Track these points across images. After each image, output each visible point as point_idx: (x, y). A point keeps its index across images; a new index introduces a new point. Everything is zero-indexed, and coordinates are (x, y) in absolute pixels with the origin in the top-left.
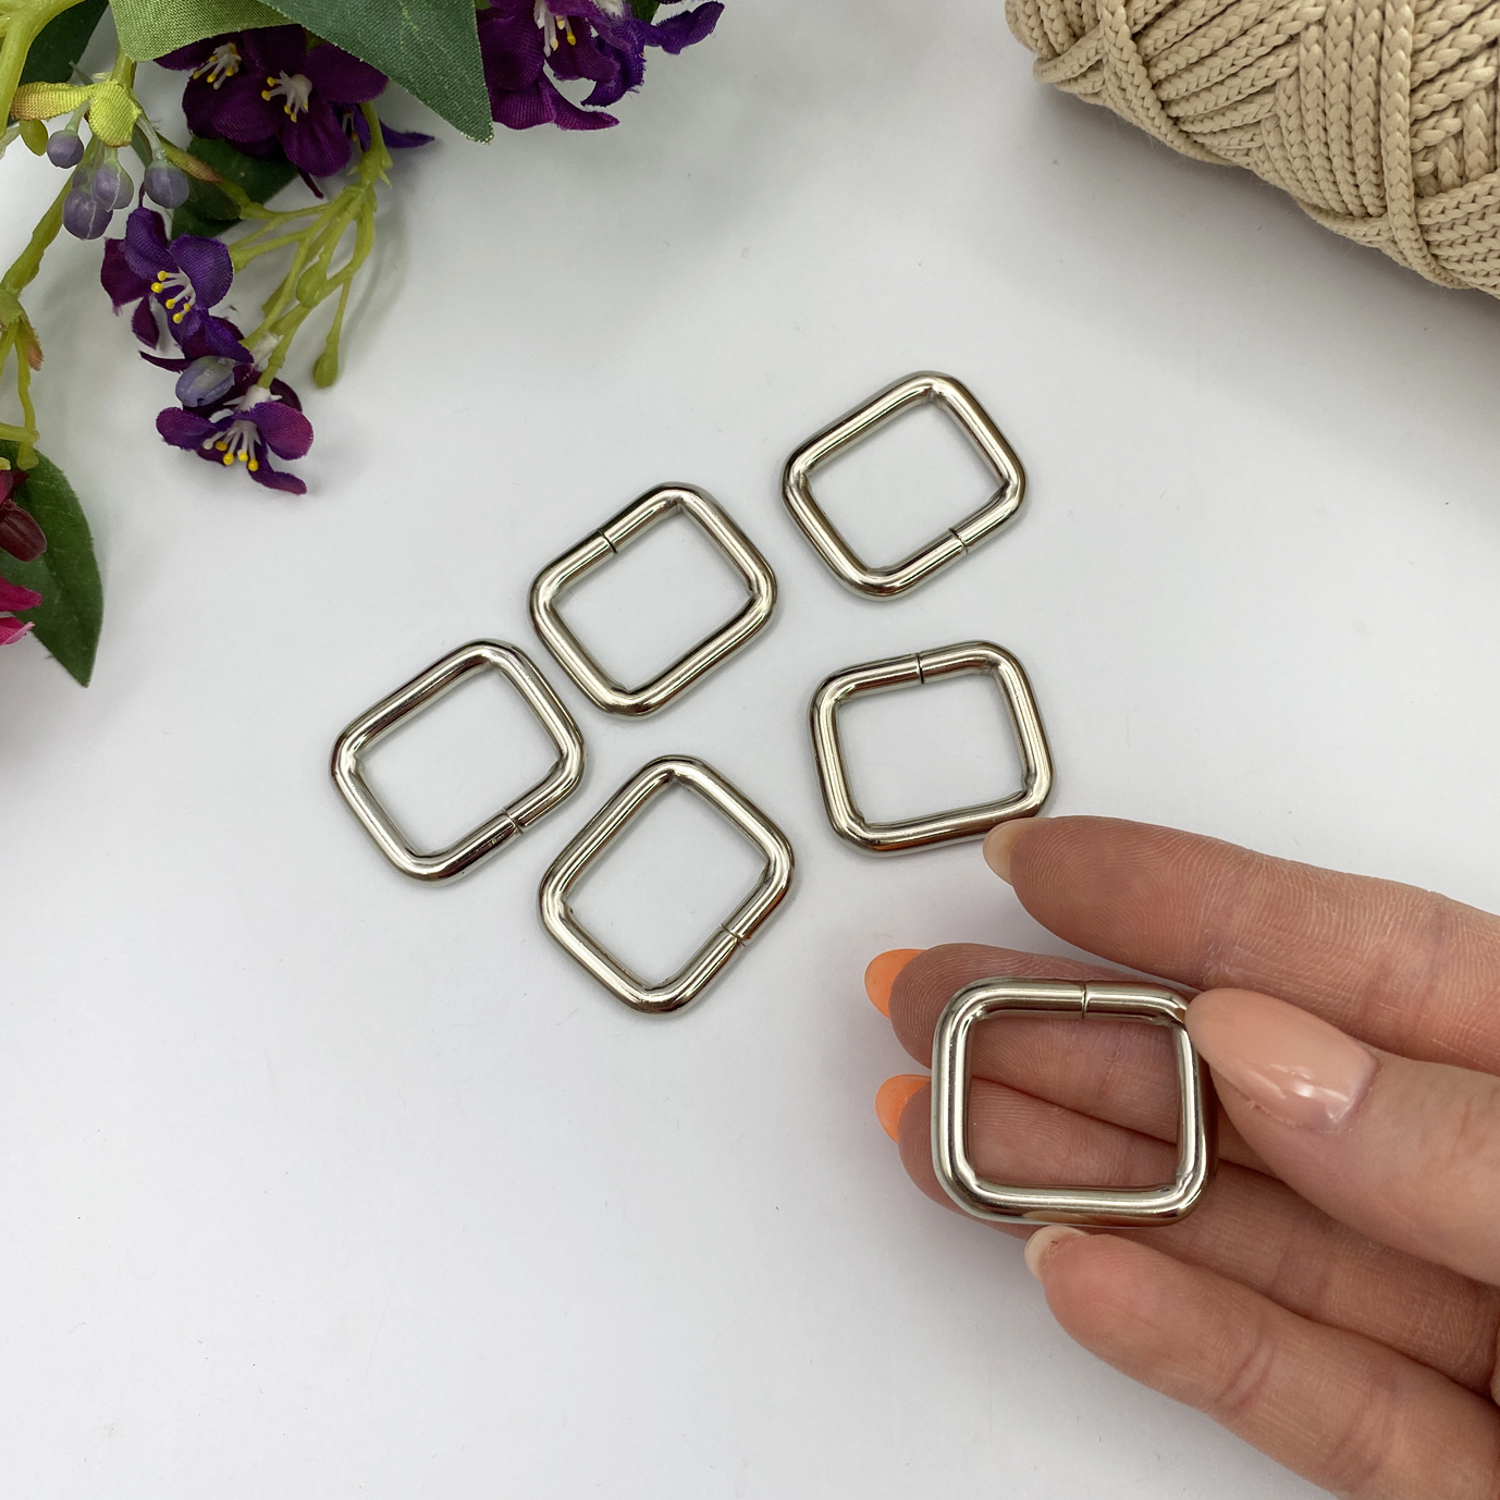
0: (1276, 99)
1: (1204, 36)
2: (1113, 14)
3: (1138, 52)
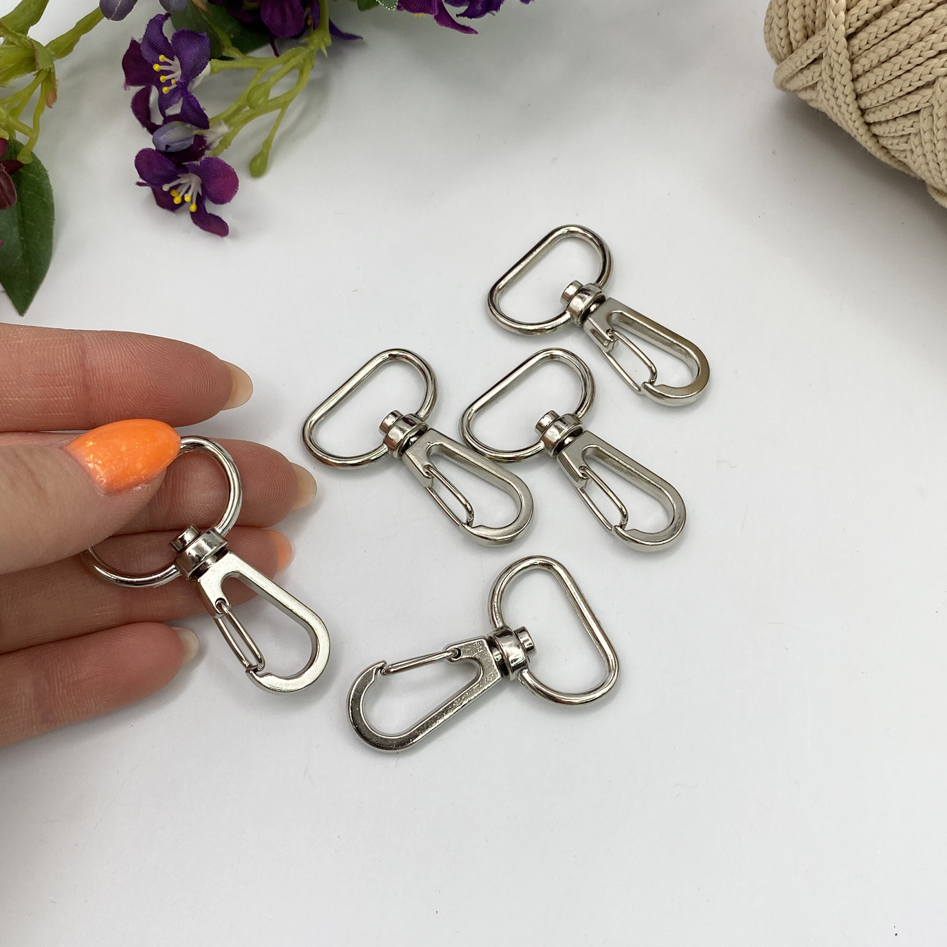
0: (934, 93)
1: (894, 40)
2: (836, 16)
3: (848, 49)
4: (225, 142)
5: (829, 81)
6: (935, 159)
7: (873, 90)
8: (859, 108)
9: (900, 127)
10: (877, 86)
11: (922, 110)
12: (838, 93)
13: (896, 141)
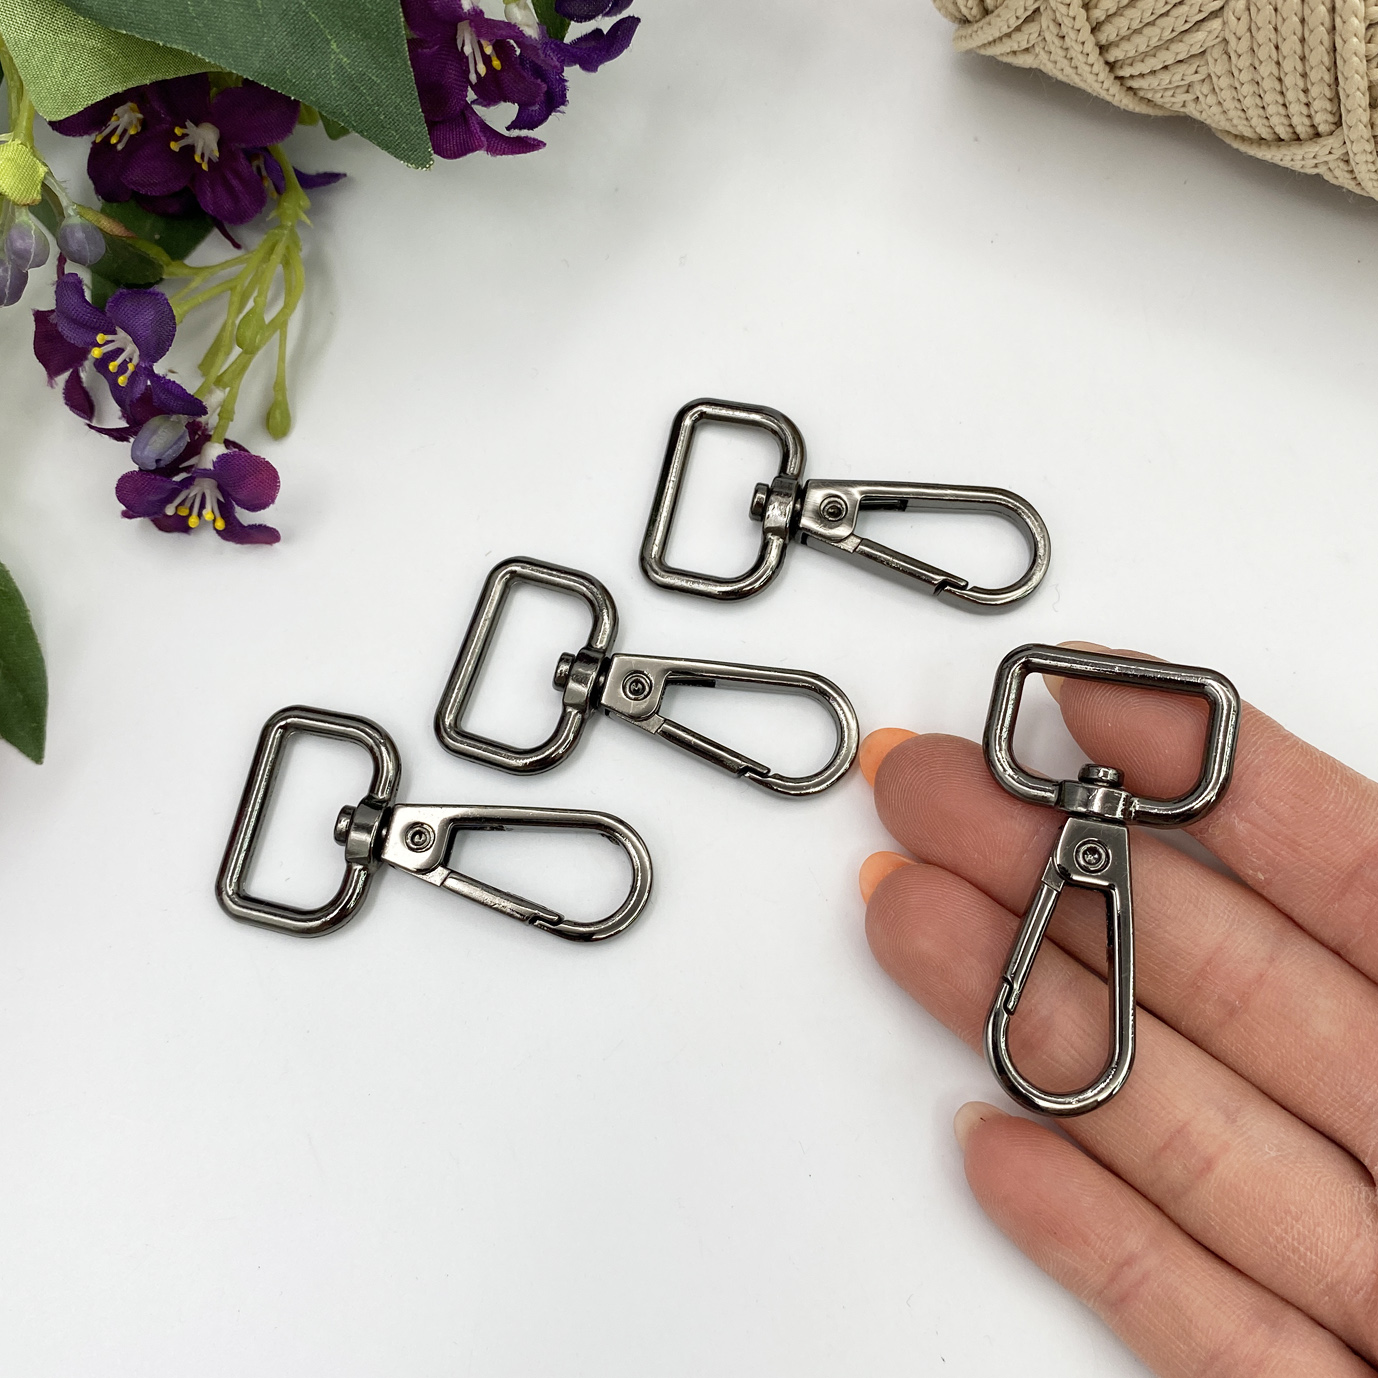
4: (226, 414)
5: (1058, 42)
6: (1238, 106)
7: (1127, 38)
8: (1107, 63)
9: (1178, 77)
10: (1130, 31)
11: (1209, 51)
12: (1071, 53)
13: (1170, 93)
